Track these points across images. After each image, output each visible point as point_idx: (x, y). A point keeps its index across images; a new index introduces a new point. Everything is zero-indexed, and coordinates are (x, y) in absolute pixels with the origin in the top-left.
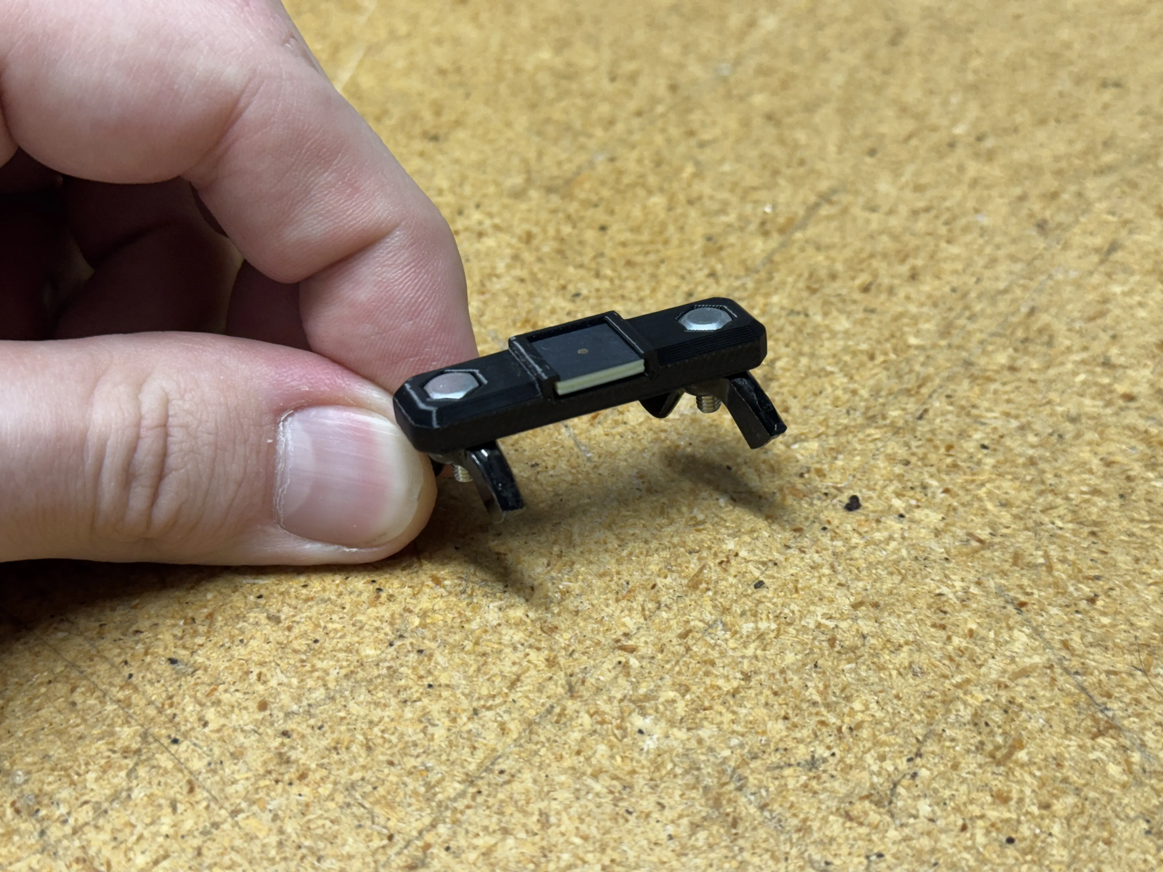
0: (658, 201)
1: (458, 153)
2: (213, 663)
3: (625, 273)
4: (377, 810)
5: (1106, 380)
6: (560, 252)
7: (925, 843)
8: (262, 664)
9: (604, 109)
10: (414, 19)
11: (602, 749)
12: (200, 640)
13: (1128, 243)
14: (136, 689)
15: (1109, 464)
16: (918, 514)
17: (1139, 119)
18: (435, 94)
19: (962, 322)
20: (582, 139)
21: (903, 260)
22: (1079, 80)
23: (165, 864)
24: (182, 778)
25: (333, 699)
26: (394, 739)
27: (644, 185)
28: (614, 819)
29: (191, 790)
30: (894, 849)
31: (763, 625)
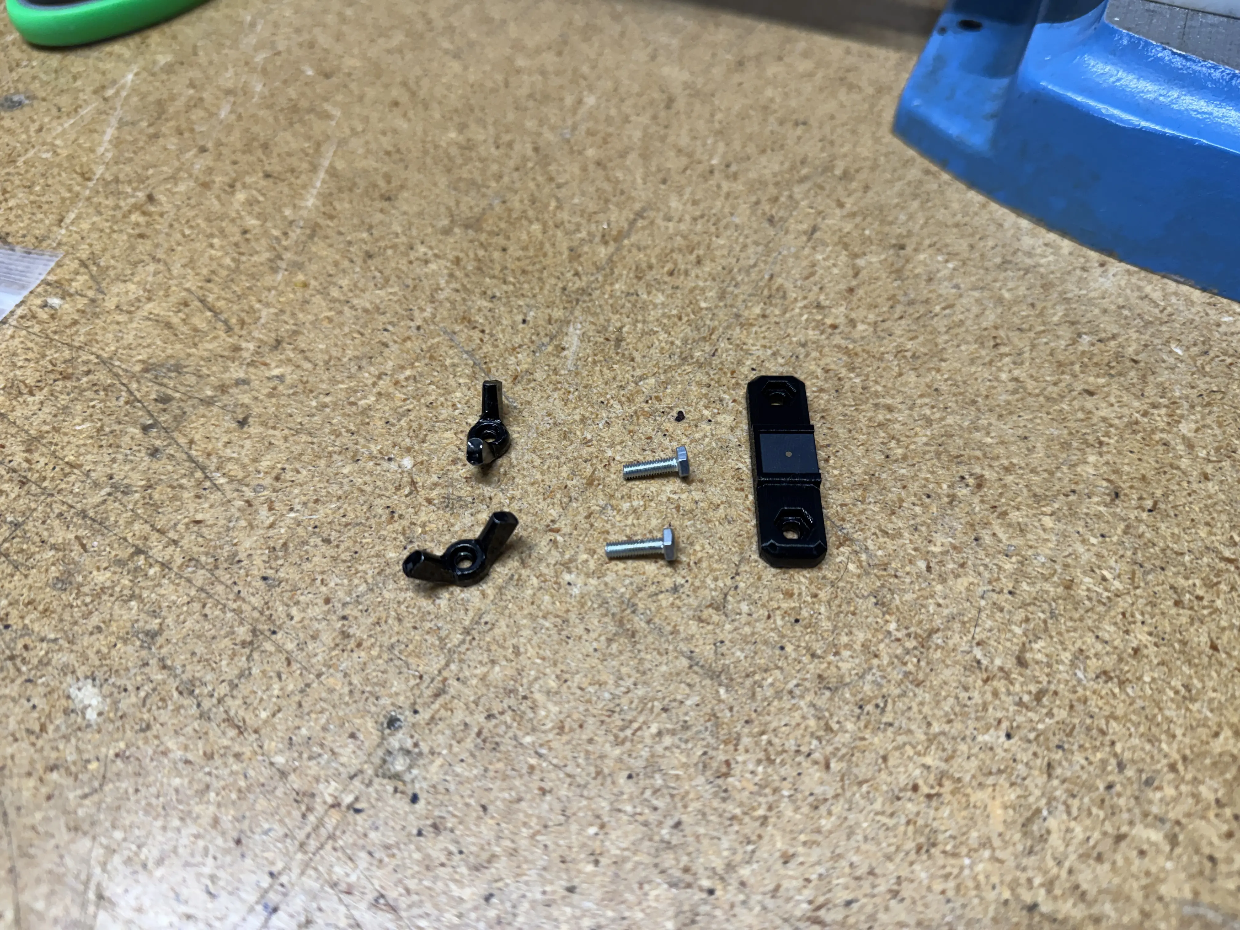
0: (536, 227)
1: (405, 208)
2: (290, 576)
3: (522, 279)
4: (411, 660)
5: (819, 317)
6: (479, 269)
7: (747, 630)
8: (323, 573)
9: (495, 167)
10: (366, 120)
11: (547, 598)
12: (280, 562)
13: (823, 226)
14: (244, 600)
15: (826, 371)
16: (720, 418)
17: (820, 145)
18: (385, 169)
19: (731, 289)
20: (484, 190)
21: (691, 252)
22: (781, 123)
23: (280, 715)
24: (283, 657)
25: (372, 590)
26: (415, 611)
27: (527, 218)
28: (560, 644)
29: (289, 664)
30: (730, 636)
31: (635, 503)
